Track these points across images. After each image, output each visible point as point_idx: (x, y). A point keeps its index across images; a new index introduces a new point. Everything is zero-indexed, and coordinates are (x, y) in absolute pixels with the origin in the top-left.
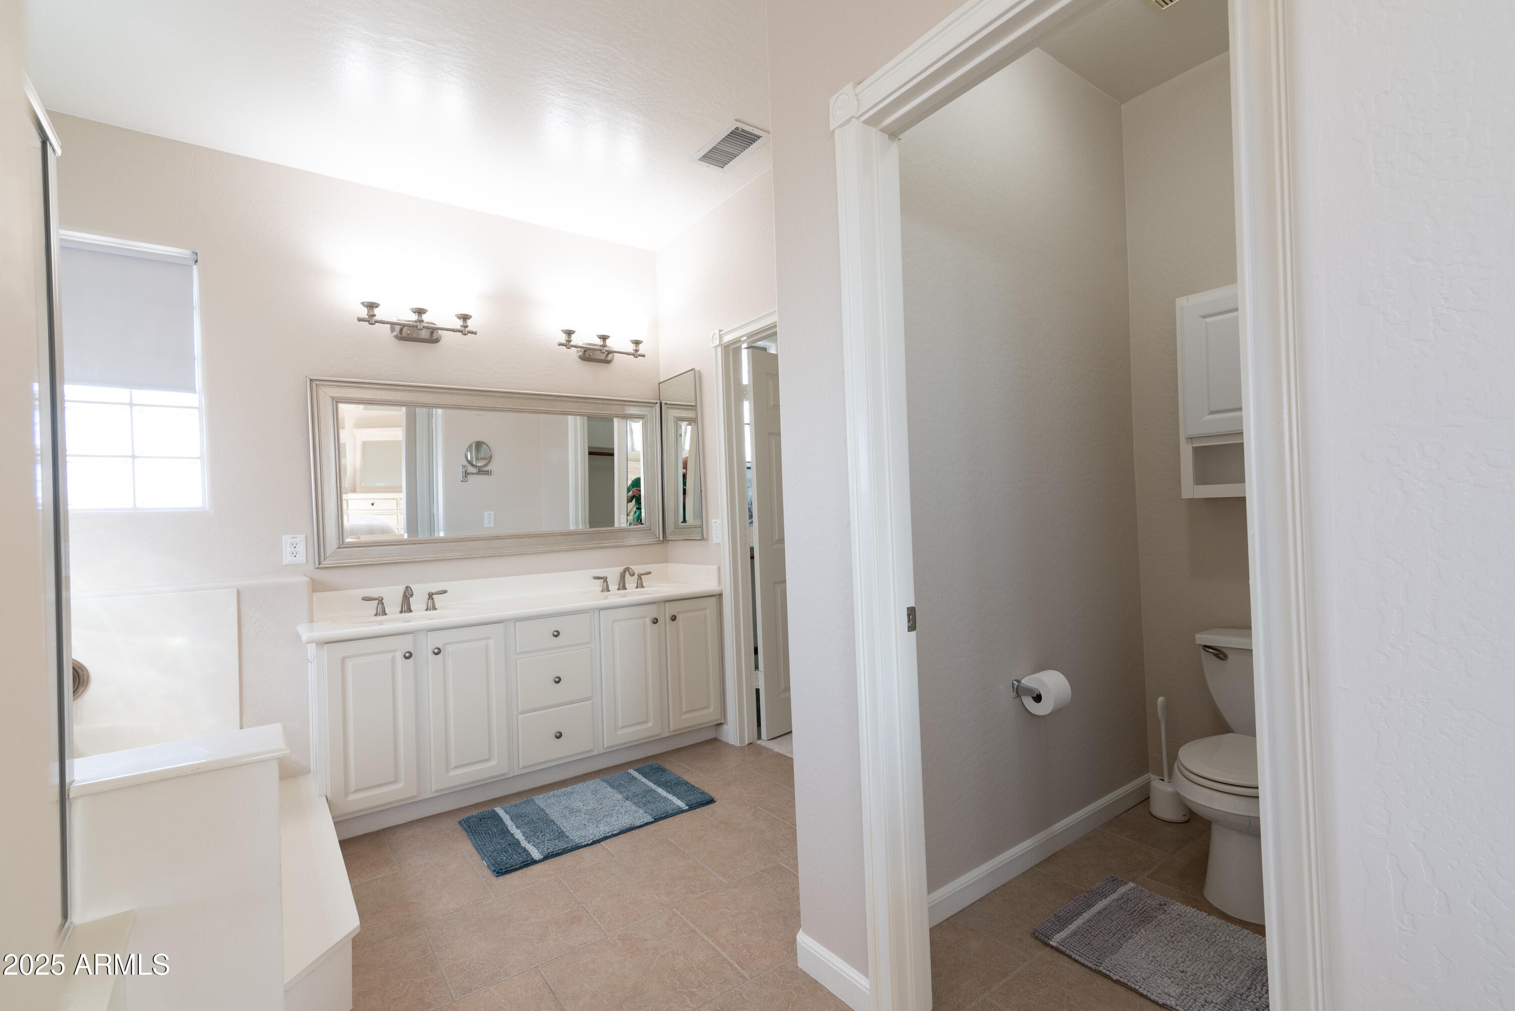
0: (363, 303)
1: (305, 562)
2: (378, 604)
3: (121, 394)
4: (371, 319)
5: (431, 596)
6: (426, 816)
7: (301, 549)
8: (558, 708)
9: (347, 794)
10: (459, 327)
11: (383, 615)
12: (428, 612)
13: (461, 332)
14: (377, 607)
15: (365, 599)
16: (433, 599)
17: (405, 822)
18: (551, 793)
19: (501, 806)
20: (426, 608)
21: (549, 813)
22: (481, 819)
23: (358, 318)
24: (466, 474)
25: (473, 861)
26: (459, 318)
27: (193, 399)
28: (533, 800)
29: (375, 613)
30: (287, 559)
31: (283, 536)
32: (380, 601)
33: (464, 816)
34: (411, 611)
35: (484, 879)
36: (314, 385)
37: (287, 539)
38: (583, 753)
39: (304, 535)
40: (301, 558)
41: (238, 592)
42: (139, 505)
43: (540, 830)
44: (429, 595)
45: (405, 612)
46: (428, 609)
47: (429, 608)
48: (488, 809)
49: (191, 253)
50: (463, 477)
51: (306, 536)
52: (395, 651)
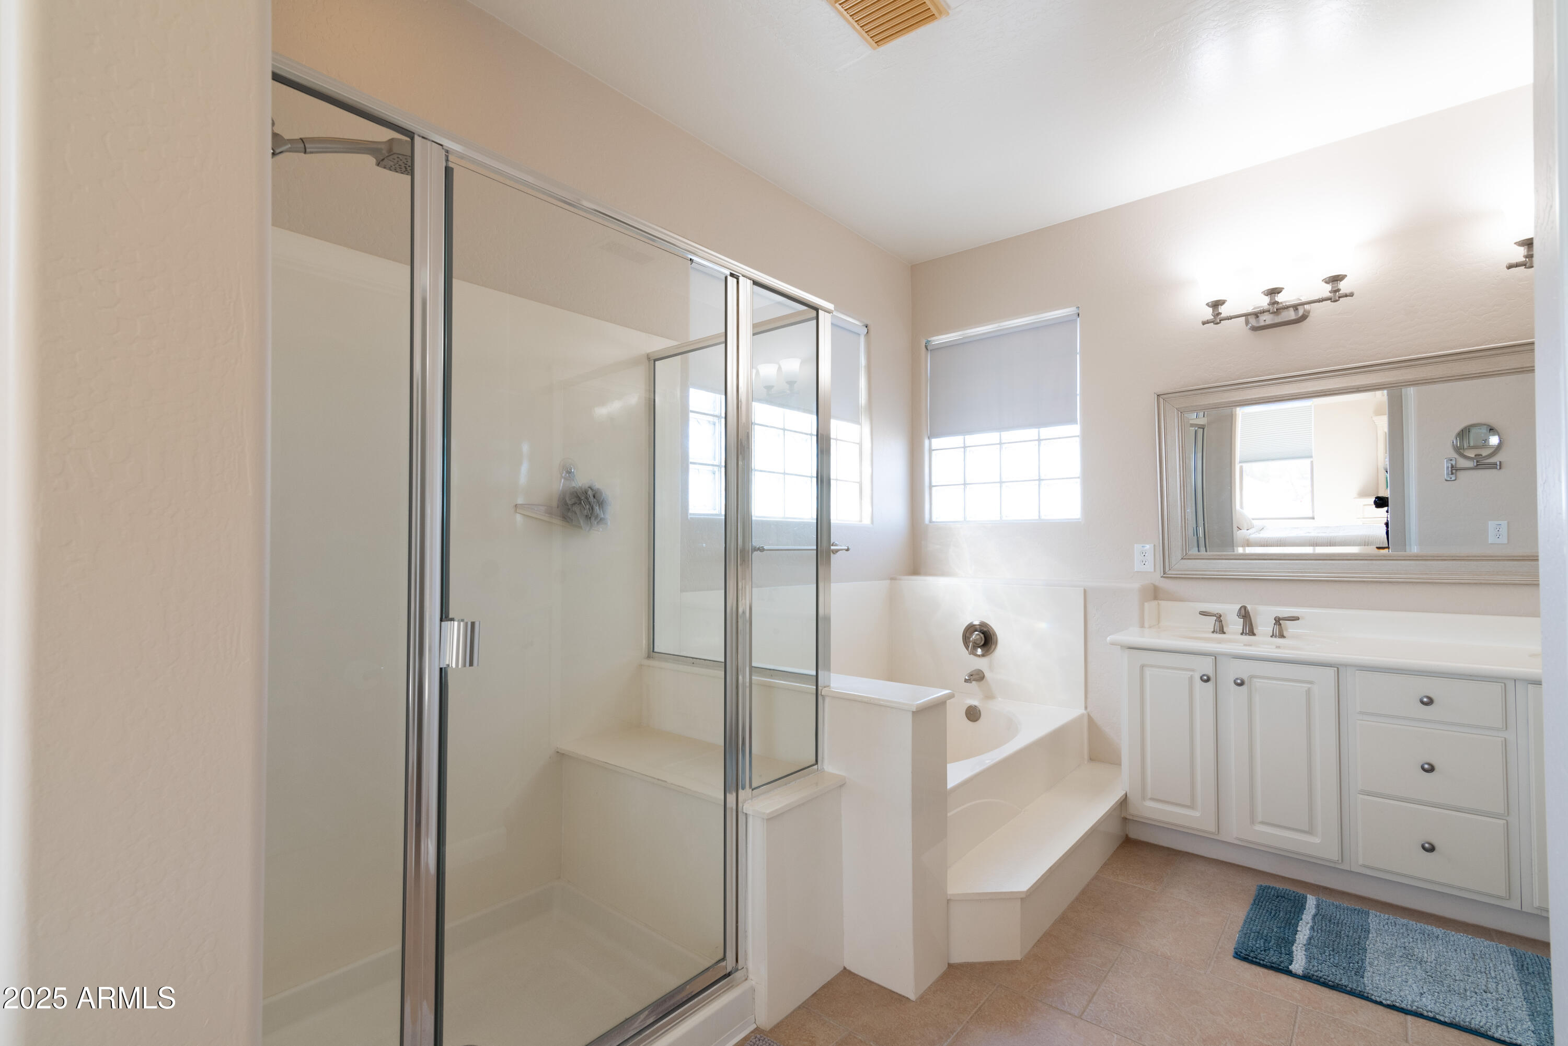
0: (1207, 305)
1: (1153, 570)
2: (1216, 620)
3: (1032, 433)
4: (1217, 319)
5: (1278, 621)
6: (1234, 862)
7: (1150, 558)
8: (1434, 809)
9: (1144, 798)
10: (1328, 294)
11: (1220, 633)
12: (1274, 639)
13: (1329, 299)
14: (1215, 623)
15: (1203, 613)
16: (1280, 624)
17: (1208, 856)
18: (1405, 921)
19: (1317, 897)
20: (1271, 634)
21: (1370, 939)
22: (1280, 896)
23: (1202, 322)
24: (1454, 470)
25: (1229, 928)
26: (1326, 282)
27: (1075, 429)
28: (1367, 914)
29: (1213, 630)
30: (1138, 567)
31: (1135, 545)
32: (1219, 618)
33: (1265, 883)
34: (1254, 634)
35: (1219, 950)
36: (1161, 400)
37: (1137, 547)
38: (1461, 889)
39: (1153, 545)
40: (1149, 567)
41: (1085, 591)
42: (1043, 517)
43: (1335, 947)
44: (1275, 619)
45: (1246, 634)
46: (1273, 635)
47: (1275, 635)
48: (1300, 891)
49: (1076, 309)
50: (1448, 474)
51: (1154, 545)
52: (1193, 670)
